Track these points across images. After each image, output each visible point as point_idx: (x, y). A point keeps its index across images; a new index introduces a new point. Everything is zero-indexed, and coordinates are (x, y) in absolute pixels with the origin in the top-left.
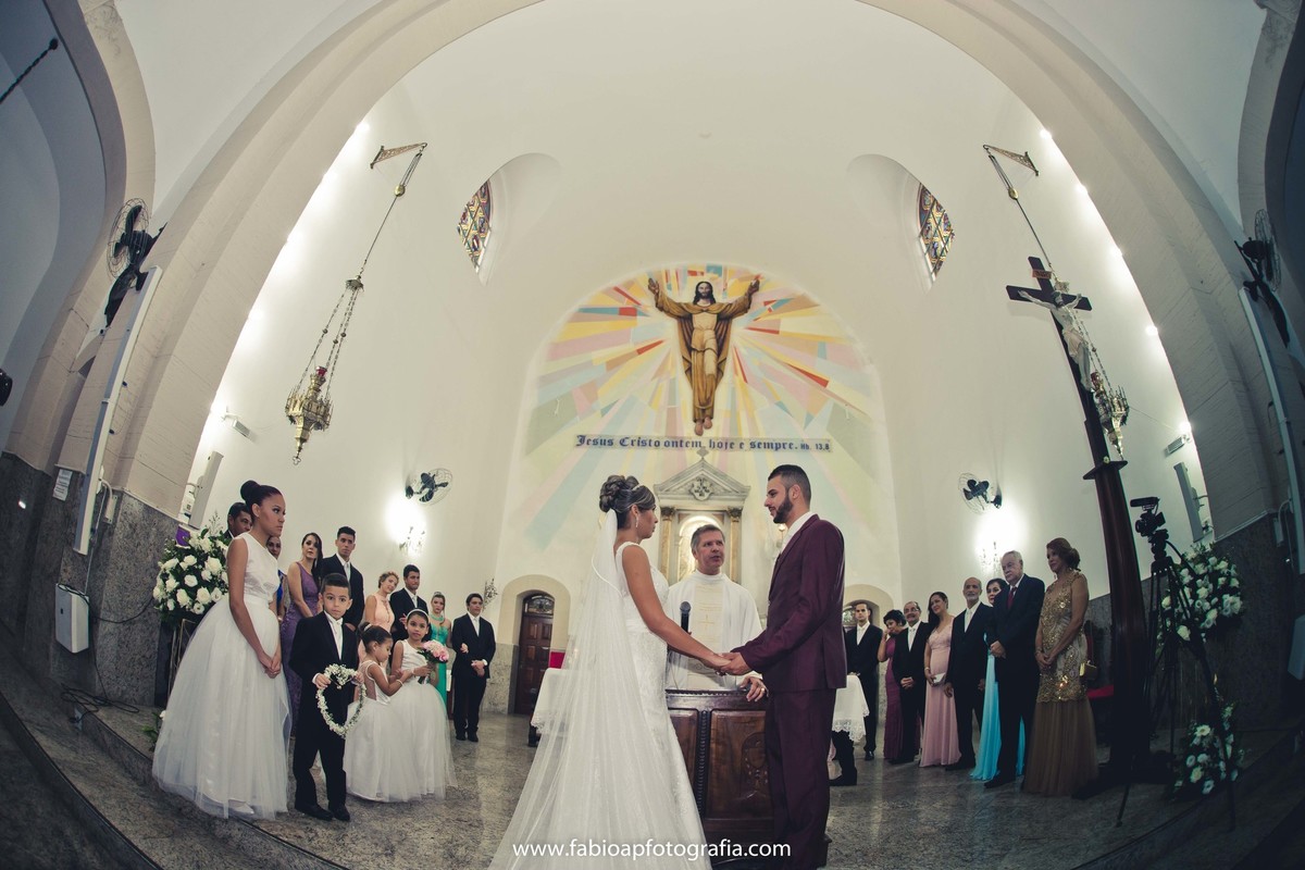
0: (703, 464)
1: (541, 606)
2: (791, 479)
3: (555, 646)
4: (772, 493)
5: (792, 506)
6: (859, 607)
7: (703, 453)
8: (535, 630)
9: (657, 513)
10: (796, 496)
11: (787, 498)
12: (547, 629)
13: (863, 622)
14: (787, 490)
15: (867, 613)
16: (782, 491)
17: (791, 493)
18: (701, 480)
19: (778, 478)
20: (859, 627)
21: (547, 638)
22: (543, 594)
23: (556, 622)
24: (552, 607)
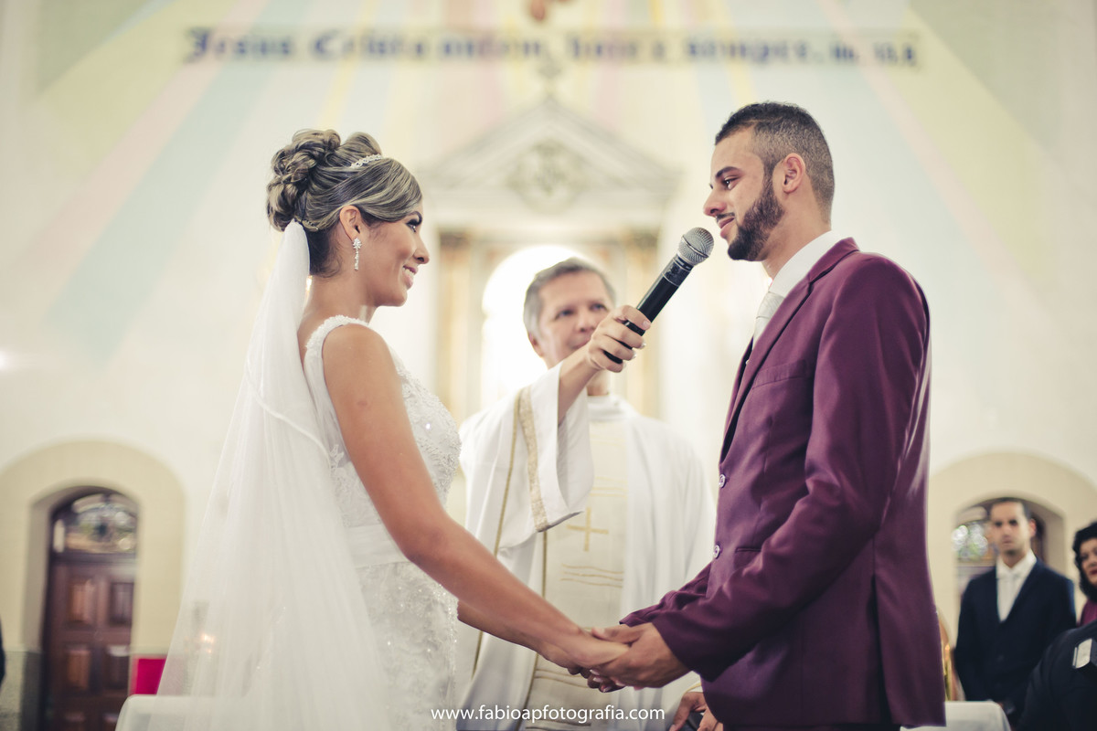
0: (551, 103)
1: (102, 530)
2: (781, 141)
3: (143, 643)
4: (726, 178)
5: (781, 213)
6: (999, 512)
7: (551, 72)
8: (88, 598)
9: (426, 238)
10: (792, 184)
11: (768, 190)
12: (121, 595)
13: (1014, 556)
14: (769, 168)
15: (1025, 530)
16: (754, 171)
17: (778, 177)
18: (547, 149)
19: (744, 137)
20: (1002, 570)
21: (121, 621)
22: (107, 494)
23: (146, 572)
24: (132, 529)
